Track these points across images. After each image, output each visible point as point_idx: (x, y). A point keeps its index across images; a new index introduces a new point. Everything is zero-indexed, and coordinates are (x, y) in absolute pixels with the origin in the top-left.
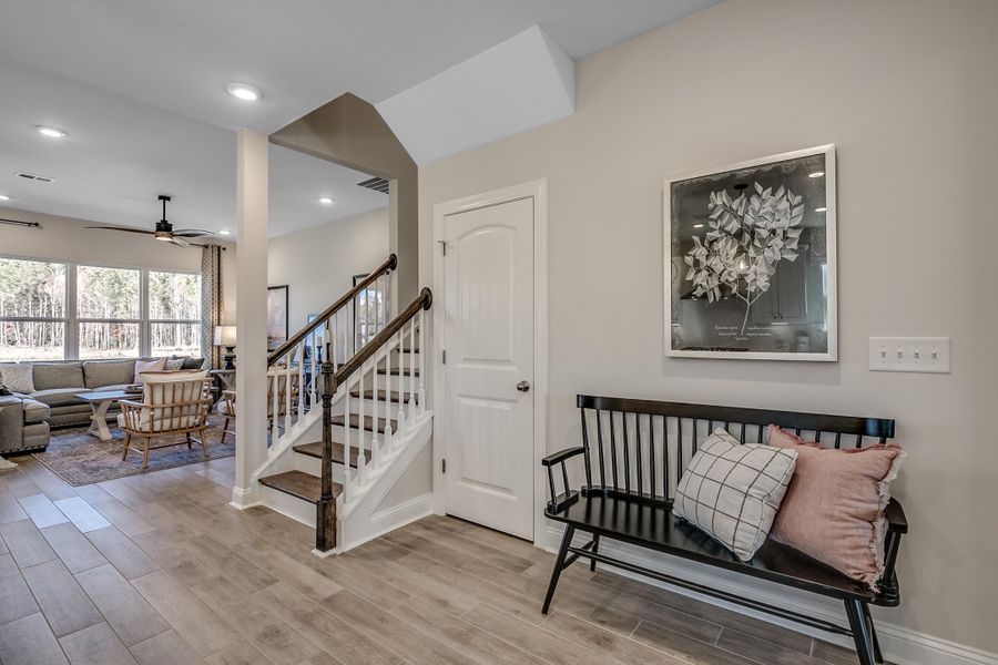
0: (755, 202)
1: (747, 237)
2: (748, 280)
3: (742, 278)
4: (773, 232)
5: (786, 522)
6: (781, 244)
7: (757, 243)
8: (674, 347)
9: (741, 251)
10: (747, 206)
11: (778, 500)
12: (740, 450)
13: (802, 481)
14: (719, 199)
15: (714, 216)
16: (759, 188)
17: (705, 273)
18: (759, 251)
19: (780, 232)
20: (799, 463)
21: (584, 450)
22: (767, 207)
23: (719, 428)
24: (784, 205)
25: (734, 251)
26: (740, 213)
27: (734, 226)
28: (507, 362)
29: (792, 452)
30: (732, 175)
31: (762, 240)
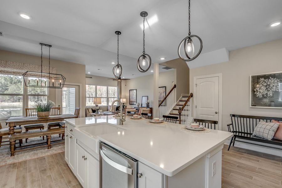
0: (270, 80)
1: (268, 86)
2: (268, 94)
3: (267, 94)
4: (274, 86)
5: (277, 135)
6: (275, 88)
7: (270, 87)
8: (252, 106)
9: (266, 89)
10: (268, 81)
11: (275, 131)
12: (267, 124)
13: (280, 128)
14: (262, 79)
15: (261, 82)
16: (271, 78)
17: (259, 92)
18: (270, 89)
19: (275, 86)
20: (279, 125)
21: (232, 124)
22: (272, 81)
23: (262, 120)
24: (276, 81)
25: (265, 89)
26: (267, 82)
27: (265, 84)
28: (212, 108)
29: (278, 124)
30: (265, 75)
31: (271, 87)
